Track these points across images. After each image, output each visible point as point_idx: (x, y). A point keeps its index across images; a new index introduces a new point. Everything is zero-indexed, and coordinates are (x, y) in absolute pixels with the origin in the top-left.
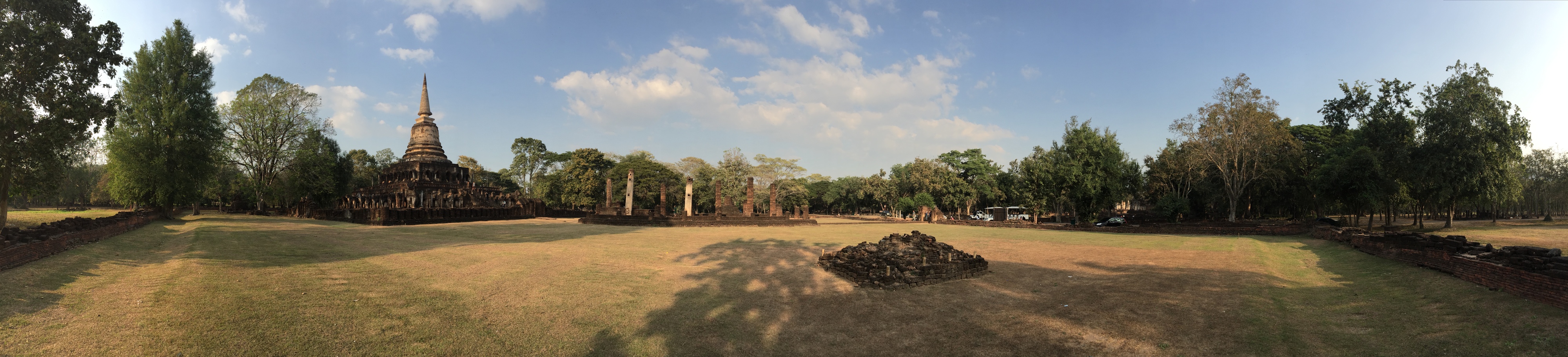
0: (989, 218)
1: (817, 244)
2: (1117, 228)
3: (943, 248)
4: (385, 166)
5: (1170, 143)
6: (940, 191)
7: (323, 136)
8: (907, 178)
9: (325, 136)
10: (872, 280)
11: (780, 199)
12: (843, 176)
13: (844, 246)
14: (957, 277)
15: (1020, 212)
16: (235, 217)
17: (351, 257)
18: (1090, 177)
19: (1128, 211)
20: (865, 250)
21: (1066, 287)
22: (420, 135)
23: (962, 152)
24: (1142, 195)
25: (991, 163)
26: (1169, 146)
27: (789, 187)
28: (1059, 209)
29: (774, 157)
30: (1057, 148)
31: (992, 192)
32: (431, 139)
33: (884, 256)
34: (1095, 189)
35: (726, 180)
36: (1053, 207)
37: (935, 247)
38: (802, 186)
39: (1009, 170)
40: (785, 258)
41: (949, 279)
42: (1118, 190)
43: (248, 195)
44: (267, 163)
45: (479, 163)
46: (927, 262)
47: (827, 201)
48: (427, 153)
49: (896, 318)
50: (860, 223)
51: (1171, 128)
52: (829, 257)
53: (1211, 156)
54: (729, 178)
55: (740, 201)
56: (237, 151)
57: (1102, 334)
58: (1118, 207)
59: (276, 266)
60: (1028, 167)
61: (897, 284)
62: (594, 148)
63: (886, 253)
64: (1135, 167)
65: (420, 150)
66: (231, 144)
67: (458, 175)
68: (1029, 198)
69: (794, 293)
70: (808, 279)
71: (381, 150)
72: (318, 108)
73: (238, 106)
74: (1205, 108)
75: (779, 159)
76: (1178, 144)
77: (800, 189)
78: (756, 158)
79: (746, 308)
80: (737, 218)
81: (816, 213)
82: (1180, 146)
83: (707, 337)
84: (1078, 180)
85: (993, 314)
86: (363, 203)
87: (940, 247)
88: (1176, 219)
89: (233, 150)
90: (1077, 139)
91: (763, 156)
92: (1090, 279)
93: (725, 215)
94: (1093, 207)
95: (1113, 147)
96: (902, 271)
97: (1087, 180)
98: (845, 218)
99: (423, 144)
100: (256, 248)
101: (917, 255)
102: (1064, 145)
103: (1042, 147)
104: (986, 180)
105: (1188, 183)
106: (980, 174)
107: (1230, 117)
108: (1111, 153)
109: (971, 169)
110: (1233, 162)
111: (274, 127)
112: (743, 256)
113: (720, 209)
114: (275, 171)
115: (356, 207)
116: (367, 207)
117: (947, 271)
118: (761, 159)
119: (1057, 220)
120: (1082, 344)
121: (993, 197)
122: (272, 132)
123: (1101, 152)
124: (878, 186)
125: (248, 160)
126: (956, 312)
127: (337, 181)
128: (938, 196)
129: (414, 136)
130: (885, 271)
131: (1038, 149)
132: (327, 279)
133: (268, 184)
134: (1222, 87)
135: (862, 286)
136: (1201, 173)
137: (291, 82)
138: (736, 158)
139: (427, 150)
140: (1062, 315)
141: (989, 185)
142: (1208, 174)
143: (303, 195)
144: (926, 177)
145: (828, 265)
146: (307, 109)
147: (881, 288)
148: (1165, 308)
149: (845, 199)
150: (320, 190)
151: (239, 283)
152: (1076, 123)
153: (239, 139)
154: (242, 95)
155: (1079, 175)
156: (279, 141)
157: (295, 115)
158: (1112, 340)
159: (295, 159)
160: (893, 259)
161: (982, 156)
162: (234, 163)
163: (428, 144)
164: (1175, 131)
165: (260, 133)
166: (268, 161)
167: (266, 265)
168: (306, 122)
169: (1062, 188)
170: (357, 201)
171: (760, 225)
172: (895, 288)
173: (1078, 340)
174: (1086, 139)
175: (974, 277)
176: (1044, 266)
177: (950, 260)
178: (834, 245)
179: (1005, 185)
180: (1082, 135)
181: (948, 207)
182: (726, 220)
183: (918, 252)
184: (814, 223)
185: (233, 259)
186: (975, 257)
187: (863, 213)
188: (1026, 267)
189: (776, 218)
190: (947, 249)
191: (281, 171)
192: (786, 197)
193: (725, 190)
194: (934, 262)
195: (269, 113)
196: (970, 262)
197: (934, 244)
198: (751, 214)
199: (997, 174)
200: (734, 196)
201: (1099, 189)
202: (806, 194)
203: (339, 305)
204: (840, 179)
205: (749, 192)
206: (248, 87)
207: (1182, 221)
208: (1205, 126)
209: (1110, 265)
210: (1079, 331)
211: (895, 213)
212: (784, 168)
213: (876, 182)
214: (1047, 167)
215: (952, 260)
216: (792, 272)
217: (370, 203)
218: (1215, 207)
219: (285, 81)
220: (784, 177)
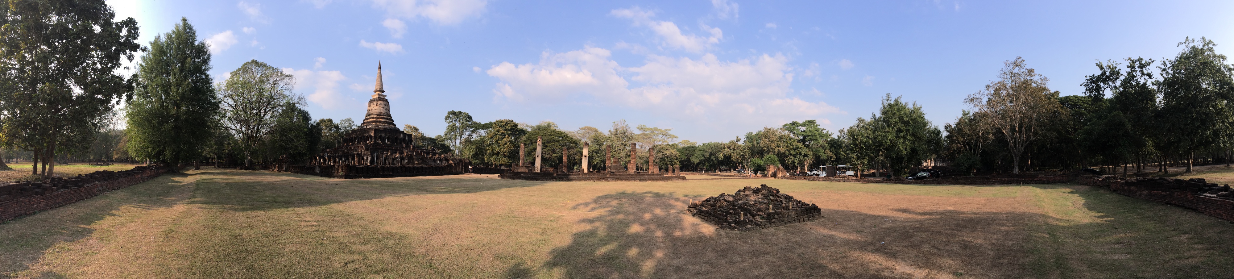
0: (823, 174)
1: (686, 196)
2: (924, 181)
3: (786, 198)
4: (347, 132)
5: (965, 114)
6: (784, 153)
7: (297, 107)
8: (758, 143)
9: (299, 108)
10: (729, 223)
11: (657, 160)
12: (707, 142)
13: (708, 197)
14: (796, 221)
15: (848, 169)
16: (228, 171)
17: (319, 204)
18: (902, 141)
19: (933, 167)
20: (724, 200)
21: (883, 228)
22: (375, 108)
23: (801, 122)
24: (944, 154)
25: (824, 131)
26: (964, 115)
27: (664, 151)
28: (878, 166)
29: (652, 127)
30: (876, 119)
31: (824, 153)
32: (383, 111)
33: (739, 204)
34: (906, 150)
35: (614, 145)
36: (873, 165)
37: (779, 197)
38: (674, 150)
39: (838, 136)
40: (660, 206)
41: (790, 222)
42: (924, 150)
43: (238, 154)
44: (253, 128)
45: (420, 131)
46: (773, 209)
47: (694, 162)
48: (380, 122)
49: (749, 253)
50: (720, 179)
51: (965, 101)
52: (695, 206)
53: (997, 122)
54: (618, 144)
55: (625, 161)
56: (230, 119)
57: (911, 265)
58: (925, 164)
59: (261, 210)
60: (852, 134)
61: (749, 226)
62: (510, 120)
63: (740, 202)
64: (937, 132)
65: (375, 120)
66: (225, 114)
67: (404, 140)
68: (854, 158)
69: (668, 235)
70: (678, 223)
71: (344, 119)
72: (294, 85)
73: (231, 84)
74: (991, 85)
75: (656, 129)
76: (971, 114)
77: (673, 152)
78: (638, 128)
79: (629, 245)
80: (623, 175)
81: (685, 171)
82: (973, 116)
83: (599, 268)
84: (892, 143)
85: (825, 250)
86: (329, 161)
87: (783, 197)
88: (970, 173)
89: (227, 118)
90: (891, 111)
91: (644, 126)
92: (903, 222)
93: (613, 173)
94: (904, 164)
95: (919, 116)
96: (753, 216)
97: (900, 143)
98: (708, 175)
99: (377, 115)
100: (245, 196)
101: (765, 204)
102: (881, 116)
103: (863, 118)
104: (820, 145)
105: (979, 144)
106: (815, 140)
107: (1011, 91)
108: (918, 122)
109: (808, 136)
110: (1015, 127)
111: (259, 101)
112: (627, 205)
113: (610, 167)
114: (260, 135)
115: (324, 164)
116: (332, 164)
117: (788, 216)
118: (642, 128)
119: (876, 174)
120: (895, 273)
121: (826, 158)
122: (257, 105)
123: (910, 121)
124: (735, 149)
125: (238, 126)
126: (795, 248)
127: (309, 143)
128: (782, 157)
129: (370, 108)
130: (740, 216)
131: (860, 120)
132: (302, 221)
133: (254, 145)
134: (1004, 68)
135: (722, 228)
136: (990, 137)
137: (272, 66)
138: (622, 128)
139: (381, 120)
140: (879, 250)
141: (823, 148)
142: (995, 137)
143: (282, 154)
144: (772, 142)
145: (695, 211)
146: (285, 86)
147: (736, 230)
148: (961, 244)
149: (709, 160)
150: (295, 150)
151: (232, 223)
152: (890, 99)
153: (231, 110)
154: (234, 75)
155: (893, 140)
156: (263, 111)
157: (276, 91)
158: (919, 271)
159: (276, 125)
160: (746, 207)
161: (816, 125)
162: (227, 128)
163: (381, 115)
164: (968, 104)
165: (248, 106)
166: (254, 127)
167: (252, 209)
168: (284, 97)
169: (880, 150)
170: (324, 160)
171: (641, 180)
172: (748, 229)
173: (892, 270)
174: (898, 111)
175: (810, 221)
176: (866, 211)
177: (791, 208)
178: (699, 196)
179: (835, 148)
180: (895, 108)
181: (790, 166)
182: (614, 176)
183: (766, 201)
184: (684, 178)
185: (226, 204)
186: (810, 205)
187: (723, 170)
188: (851, 213)
189: (653, 175)
190: (789, 198)
191: (264, 135)
192: (662, 158)
193: (614, 153)
194: (778, 209)
195: (255, 89)
196: (806, 209)
197: (778, 195)
198: (634, 172)
199: (829, 140)
200: (621, 157)
201: (909, 150)
202: (677, 156)
203: (311, 243)
204: (704, 144)
205: (632, 155)
206: (239, 70)
207: (975, 175)
208: (991, 100)
209: (918, 211)
210: (894, 263)
211: (748, 171)
212: (661, 136)
213: (732, 146)
214: (868, 134)
215: (792, 207)
216: (666, 218)
217: (335, 161)
218: (1002, 163)
219: (268, 65)
220: (660, 143)
